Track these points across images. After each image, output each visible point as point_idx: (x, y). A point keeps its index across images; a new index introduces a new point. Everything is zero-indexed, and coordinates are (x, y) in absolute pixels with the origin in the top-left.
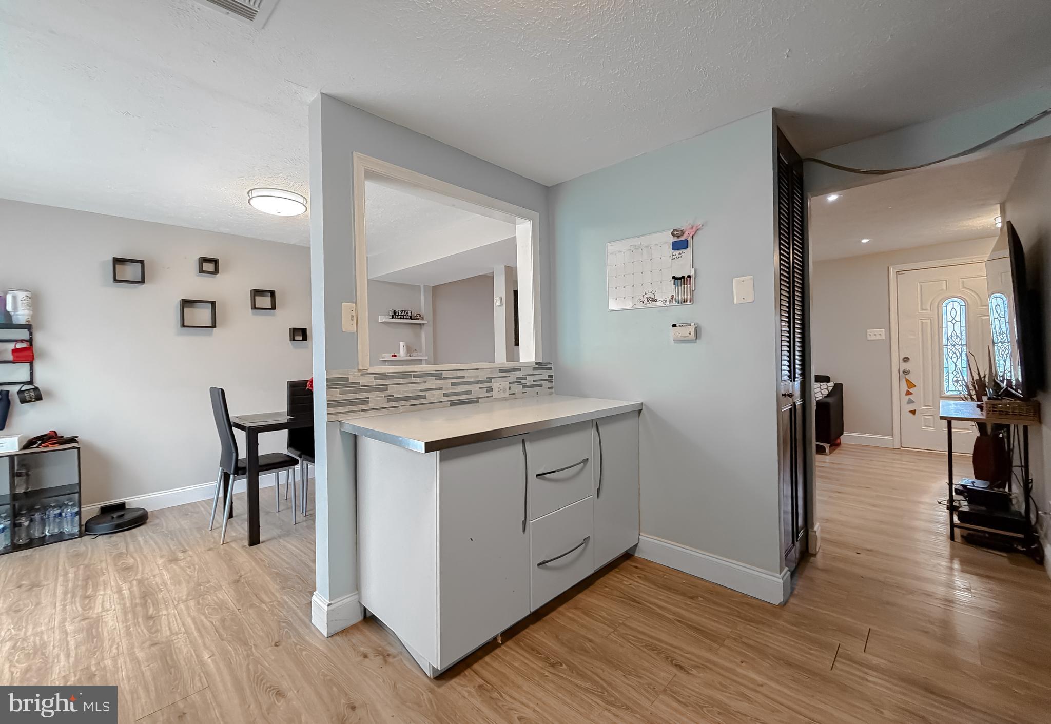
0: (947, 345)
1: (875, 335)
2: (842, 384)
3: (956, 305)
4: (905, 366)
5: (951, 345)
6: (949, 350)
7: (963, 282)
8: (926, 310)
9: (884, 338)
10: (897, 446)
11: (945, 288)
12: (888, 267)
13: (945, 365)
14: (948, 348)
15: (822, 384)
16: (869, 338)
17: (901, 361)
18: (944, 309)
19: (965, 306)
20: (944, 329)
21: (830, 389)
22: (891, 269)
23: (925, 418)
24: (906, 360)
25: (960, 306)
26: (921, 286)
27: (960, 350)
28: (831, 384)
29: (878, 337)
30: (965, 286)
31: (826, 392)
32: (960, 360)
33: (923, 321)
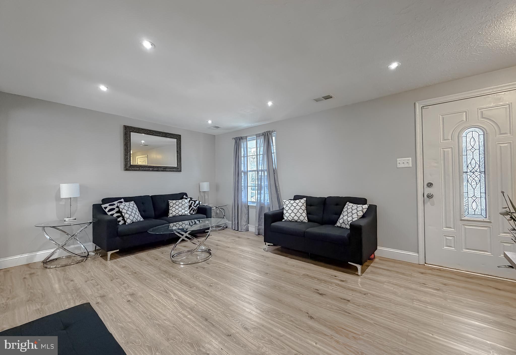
0: (467, 172)
1: (404, 163)
2: (376, 206)
3: (475, 135)
4: (428, 191)
5: (471, 171)
6: (469, 176)
7: (482, 112)
8: (448, 139)
9: (411, 166)
10: (422, 262)
11: (465, 119)
12: (415, 103)
13: (465, 190)
14: (467, 175)
15: (359, 206)
16: (399, 166)
17: (425, 186)
18: (464, 139)
19: (484, 135)
20: (464, 157)
21: (365, 211)
22: (417, 104)
23: (447, 239)
24: (430, 185)
25: (479, 135)
26: (443, 119)
27: (479, 176)
28: (366, 206)
29: (406, 165)
30: (484, 117)
31: (361, 214)
32: (479, 185)
33: (445, 150)
